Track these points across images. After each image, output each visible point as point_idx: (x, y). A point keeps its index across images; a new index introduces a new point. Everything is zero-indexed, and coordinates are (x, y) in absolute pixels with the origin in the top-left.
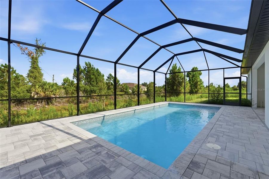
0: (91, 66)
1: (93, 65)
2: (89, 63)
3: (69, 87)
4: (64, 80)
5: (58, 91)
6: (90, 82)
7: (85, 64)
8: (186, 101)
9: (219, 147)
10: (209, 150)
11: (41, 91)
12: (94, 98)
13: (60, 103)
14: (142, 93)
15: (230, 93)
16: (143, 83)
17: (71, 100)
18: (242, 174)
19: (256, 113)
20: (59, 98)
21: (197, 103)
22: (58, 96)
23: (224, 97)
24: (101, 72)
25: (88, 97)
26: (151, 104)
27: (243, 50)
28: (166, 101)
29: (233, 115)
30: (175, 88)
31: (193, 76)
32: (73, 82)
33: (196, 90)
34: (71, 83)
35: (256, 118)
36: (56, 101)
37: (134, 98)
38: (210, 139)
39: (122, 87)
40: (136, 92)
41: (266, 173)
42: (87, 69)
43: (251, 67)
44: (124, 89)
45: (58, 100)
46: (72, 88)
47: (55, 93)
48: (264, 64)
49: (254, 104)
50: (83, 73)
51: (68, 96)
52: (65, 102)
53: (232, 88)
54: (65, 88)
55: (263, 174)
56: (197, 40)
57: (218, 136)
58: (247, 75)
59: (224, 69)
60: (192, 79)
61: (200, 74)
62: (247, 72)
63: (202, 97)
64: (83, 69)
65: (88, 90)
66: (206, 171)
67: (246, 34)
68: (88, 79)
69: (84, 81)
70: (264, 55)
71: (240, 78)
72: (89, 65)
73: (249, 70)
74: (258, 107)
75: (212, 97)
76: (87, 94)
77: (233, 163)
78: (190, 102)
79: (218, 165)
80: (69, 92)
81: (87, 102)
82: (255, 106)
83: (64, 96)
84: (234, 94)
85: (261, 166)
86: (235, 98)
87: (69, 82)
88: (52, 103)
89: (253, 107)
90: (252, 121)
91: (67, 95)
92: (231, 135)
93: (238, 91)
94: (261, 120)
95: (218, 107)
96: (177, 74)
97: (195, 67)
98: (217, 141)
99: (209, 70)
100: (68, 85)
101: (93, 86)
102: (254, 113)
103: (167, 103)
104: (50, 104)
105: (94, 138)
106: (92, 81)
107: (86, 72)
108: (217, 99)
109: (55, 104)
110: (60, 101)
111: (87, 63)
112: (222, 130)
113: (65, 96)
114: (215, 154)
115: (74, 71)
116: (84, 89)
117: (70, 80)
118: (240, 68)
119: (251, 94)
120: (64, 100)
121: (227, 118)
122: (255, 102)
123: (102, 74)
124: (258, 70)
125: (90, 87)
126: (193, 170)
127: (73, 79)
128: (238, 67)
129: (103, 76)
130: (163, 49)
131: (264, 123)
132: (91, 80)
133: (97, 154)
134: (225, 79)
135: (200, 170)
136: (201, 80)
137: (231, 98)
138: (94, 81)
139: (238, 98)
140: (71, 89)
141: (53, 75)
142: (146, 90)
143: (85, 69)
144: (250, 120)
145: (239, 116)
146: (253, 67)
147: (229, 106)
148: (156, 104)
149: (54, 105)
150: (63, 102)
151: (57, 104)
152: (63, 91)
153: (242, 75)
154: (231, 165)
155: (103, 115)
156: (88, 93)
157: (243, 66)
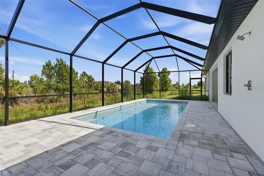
0: (63, 62)
1: (65, 62)
2: (61, 60)
3: (38, 85)
4: (31, 78)
5: (24, 89)
6: (62, 80)
7: (57, 60)
8: (161, 98)
9: (194, 126)
10: (189, 127)
11: (3, 89)
12: (67, 97)
13: (26, 103)
14: (117, 91)
15: (195, 90)
16: (117, 81)
17: (40, 99)
18: (209, 137)
19: (212, 105)
20: (26, 97)
21: (170, 99)
22: (24, 95)
23: (190, 93)
24: (74, 70)
25: (61, 95)
26: (133, 101)
27: (205, 58)
28: (144, 98)
29: (198, 107)
30: (149, 87)
31: (164, 76)
32: (42, 79)
33: (166, 88)
34: (40, 80)
35: (213, 109)
36: (22, 101)
37: (110, 97)
38: (187, 122)
39: (95, 85)
40: (111, 90)
41: (221, 135)
42: (58, 65)
43: (208, 71)
44: (98, 87)
45: (24, 99)
46: (42, 86)
47: (20, 92)
48: (217, 69)
49: (211, 98)
50: (53, 70)
51: (37, 95)
52: (33, 102)
53: (193, 86)
54: (32, 87)
55: (219, 135)
56: (173, 48)
57: (192, 120)
58: (205, 76)
59: (190, 71)
60: (163, 79)
61: (169, 74)
62: (205, 74)
63: (172, 95)
64: (54, 65)
65: (60, 88)
66: (191, 138)
67: (207, 50)
68: (60, 76)
69: (54, 79)
70: (217, 63)
71: (201, 79)
72: (61, 61)
73: (207, 72)
74: (213, 101)
75: (181, 94)
76: (59, 93)
77: (204, 133)
78: (164, 98)
79: (196, 134)
80: (38, 91)
81: (60, 101)
82: (211, 100)
83: (31, 95)
84: (196, 91)
85: (218, 133)
86: (197, 95)
87: (38, 80)
88: (16, 103)
89: (210, 101)
90: (210, 110)
91: (35, 94)
92: (199, 119)
93: (199, 89)
94: (216, 109)
95: (187, 102)
96: (149, 74)
97: (165, 68)
98: (192, 123)
99: (179, 71)
100: (37, 83)
101: (65, 84)
102: (211, 105)
103: (145, 99)
104: (14, 104)
105: (104, 127)
106: (65, 79)
107: (57, 69)
108: (185, 96)
109: (21, 104)
110: (28, 100)
111: (58, 59)
112: (193, 116)
113: (33, 95)
114: (193, 130)
115: (43, 68)
116: (56, 87)
117: (38, 77)
118: (201, 71)
119: (209, 91)
120: (33, 99)
121: (194, 109)
122: (211, 97)
123: (76, 72)
124: (213, 72)
125: (62, 85)
126: (183, 138)
127: (42, 76)
128: (200, 70)
129: (77, 73)
130: (144, 53)
131: (217, 111)
132: (63, 77)
133: (116, 136)
134: (191, 79)
135: (188, 138)
136: (170, 79)
137: (194, 95)
138: (67, 79)
139: (200, 94)
140: (40, 87)
141: (13, 71)
142: (120, 88)
143: (56, 66)
144: (209, 109)
145: (202, 108)
146: (210, 70)
147: (194, 101)
148: (137, 101)
149: (19, 105)
150: (31, 102)
151: (24, 104)
152: (30, 89)
153: (202, 76)
154: (203, 134)
155: (96, 111)
156: (61, 92)
157: (203, 69)
